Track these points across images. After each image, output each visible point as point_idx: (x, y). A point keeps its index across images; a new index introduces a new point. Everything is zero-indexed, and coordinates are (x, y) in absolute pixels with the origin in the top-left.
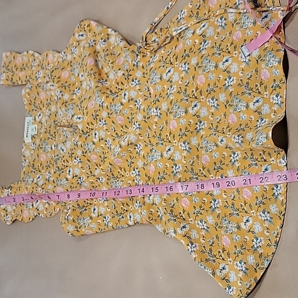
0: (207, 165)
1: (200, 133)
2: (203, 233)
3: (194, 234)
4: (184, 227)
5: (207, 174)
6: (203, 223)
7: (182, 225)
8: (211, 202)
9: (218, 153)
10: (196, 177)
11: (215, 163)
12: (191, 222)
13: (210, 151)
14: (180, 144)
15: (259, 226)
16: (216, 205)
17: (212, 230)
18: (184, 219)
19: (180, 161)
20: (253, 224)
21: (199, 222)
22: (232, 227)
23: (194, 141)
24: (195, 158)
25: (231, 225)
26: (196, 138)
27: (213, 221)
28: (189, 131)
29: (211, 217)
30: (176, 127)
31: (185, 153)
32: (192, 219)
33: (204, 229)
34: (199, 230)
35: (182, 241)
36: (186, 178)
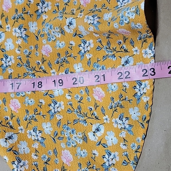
0: (48, 57)
1: (42, 18)
2: (36, 146)
3: (23, 148)
4: (10, 138)
5: (47, 69)
6: (38, 132)
7: (7, 135)
8: (50, 105)
9: (63, 42)
10: (33, 72)
11: (59, 55)
12: (20, 131)
13: (54, 39)
14: (13, 30)
15: (113, 137)
16: (56, 108)
17: (49, 142)
18: (11, 127)
19: (13, 52)
20: (105, 134)
21: (32, 131)
22: (77, 138)
23: (33, 27)
24: (33, 48)
25: (75, 135)
26: (35, 24)
27: (52, 129)
28: (27, 13)
29: (49, 125)
30: (11, 7)
31: (20, 42)
32: (22, 127)
33: (38, 140)
34: (30, 143)
35: (5, 157)
36: (18, 74)
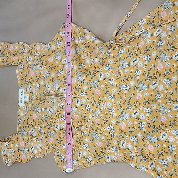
0: (165, 123)
1: (158, 101)
2: (165, 167)
3: (159, 169)
4: (152, 164)
5: (165, 128)
6: (164, 161)
7: (150, 163)
8: (169, 147)
9: (172, 115)
10: (157, 130)
11: (171, 121)
12: (155, 161)
13: (166, 113)
14: (144, 109)
16: (172, 148)
17: (171, 165)
18: (151, 159)
19: (145, 120)
21: (161, 160)
23: (154, 107)
24: (156, 118)
26: (155, 105)
27: (172, 159)
28: (151, 100)
29: (170, 157)
30: (141, 97)
31: (148, 115)
32: (156, 158)
33: (165, 165)
34: (162, 166)
35: (152, 174)
36: (149, 131)
